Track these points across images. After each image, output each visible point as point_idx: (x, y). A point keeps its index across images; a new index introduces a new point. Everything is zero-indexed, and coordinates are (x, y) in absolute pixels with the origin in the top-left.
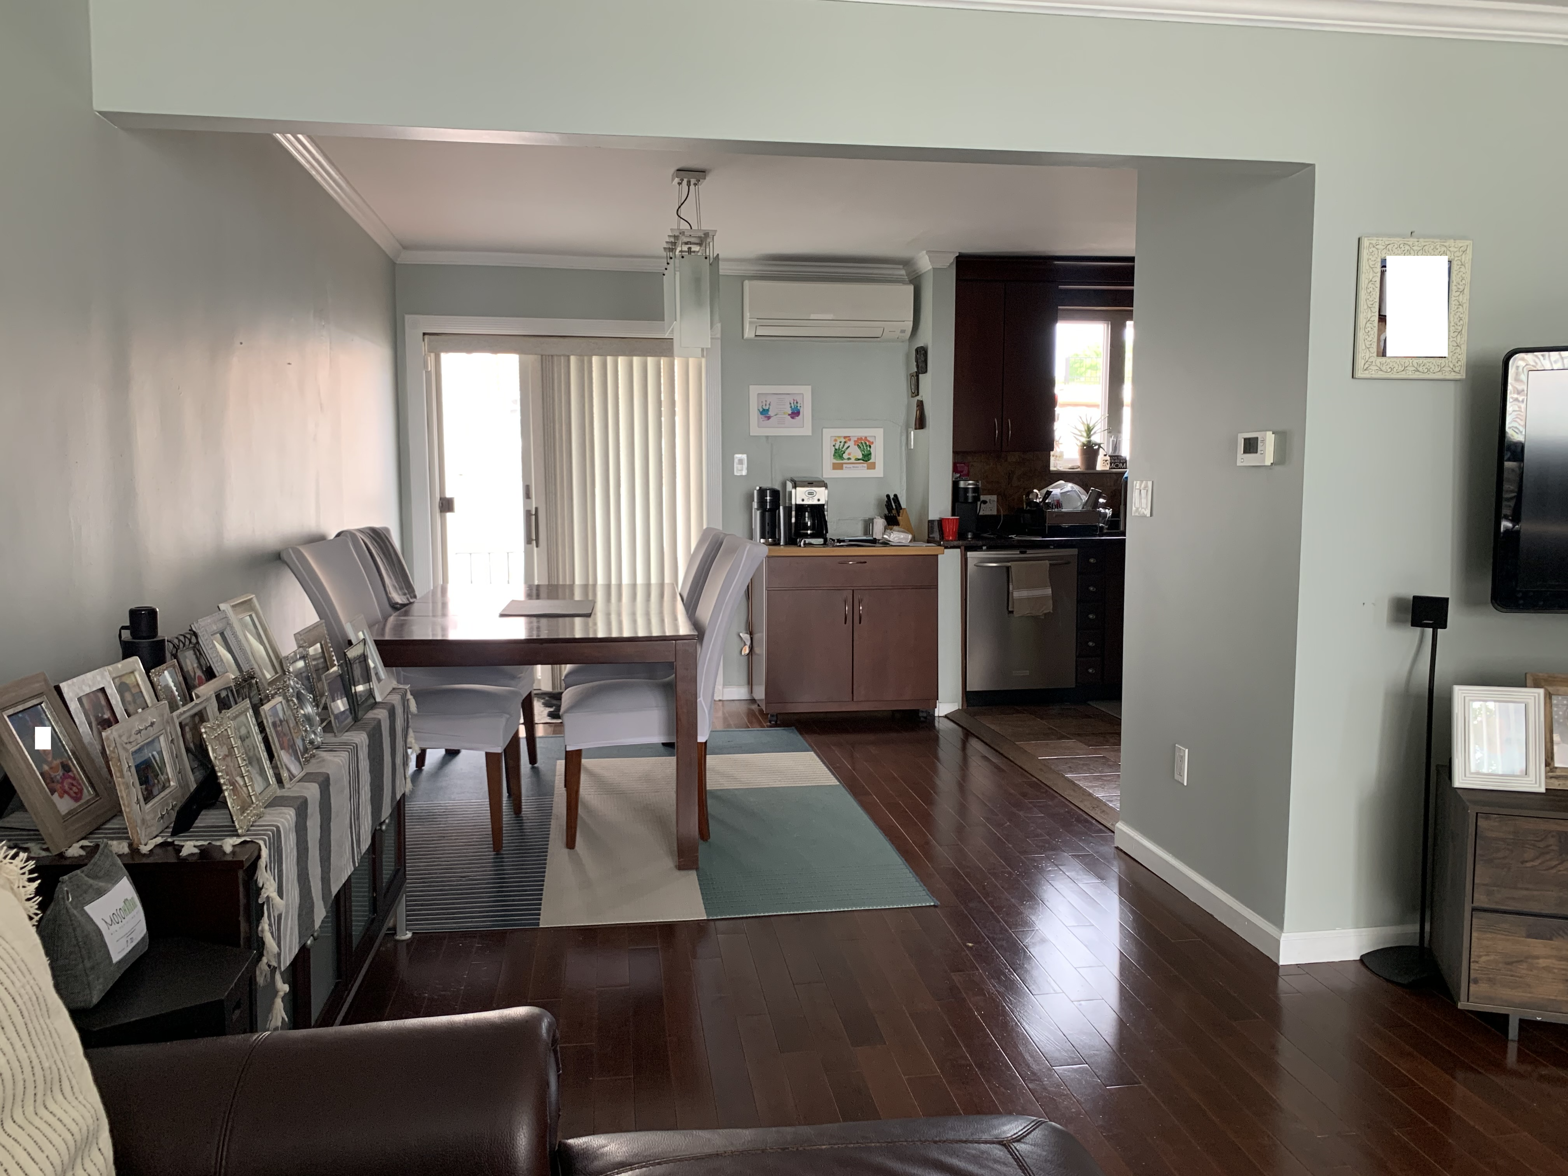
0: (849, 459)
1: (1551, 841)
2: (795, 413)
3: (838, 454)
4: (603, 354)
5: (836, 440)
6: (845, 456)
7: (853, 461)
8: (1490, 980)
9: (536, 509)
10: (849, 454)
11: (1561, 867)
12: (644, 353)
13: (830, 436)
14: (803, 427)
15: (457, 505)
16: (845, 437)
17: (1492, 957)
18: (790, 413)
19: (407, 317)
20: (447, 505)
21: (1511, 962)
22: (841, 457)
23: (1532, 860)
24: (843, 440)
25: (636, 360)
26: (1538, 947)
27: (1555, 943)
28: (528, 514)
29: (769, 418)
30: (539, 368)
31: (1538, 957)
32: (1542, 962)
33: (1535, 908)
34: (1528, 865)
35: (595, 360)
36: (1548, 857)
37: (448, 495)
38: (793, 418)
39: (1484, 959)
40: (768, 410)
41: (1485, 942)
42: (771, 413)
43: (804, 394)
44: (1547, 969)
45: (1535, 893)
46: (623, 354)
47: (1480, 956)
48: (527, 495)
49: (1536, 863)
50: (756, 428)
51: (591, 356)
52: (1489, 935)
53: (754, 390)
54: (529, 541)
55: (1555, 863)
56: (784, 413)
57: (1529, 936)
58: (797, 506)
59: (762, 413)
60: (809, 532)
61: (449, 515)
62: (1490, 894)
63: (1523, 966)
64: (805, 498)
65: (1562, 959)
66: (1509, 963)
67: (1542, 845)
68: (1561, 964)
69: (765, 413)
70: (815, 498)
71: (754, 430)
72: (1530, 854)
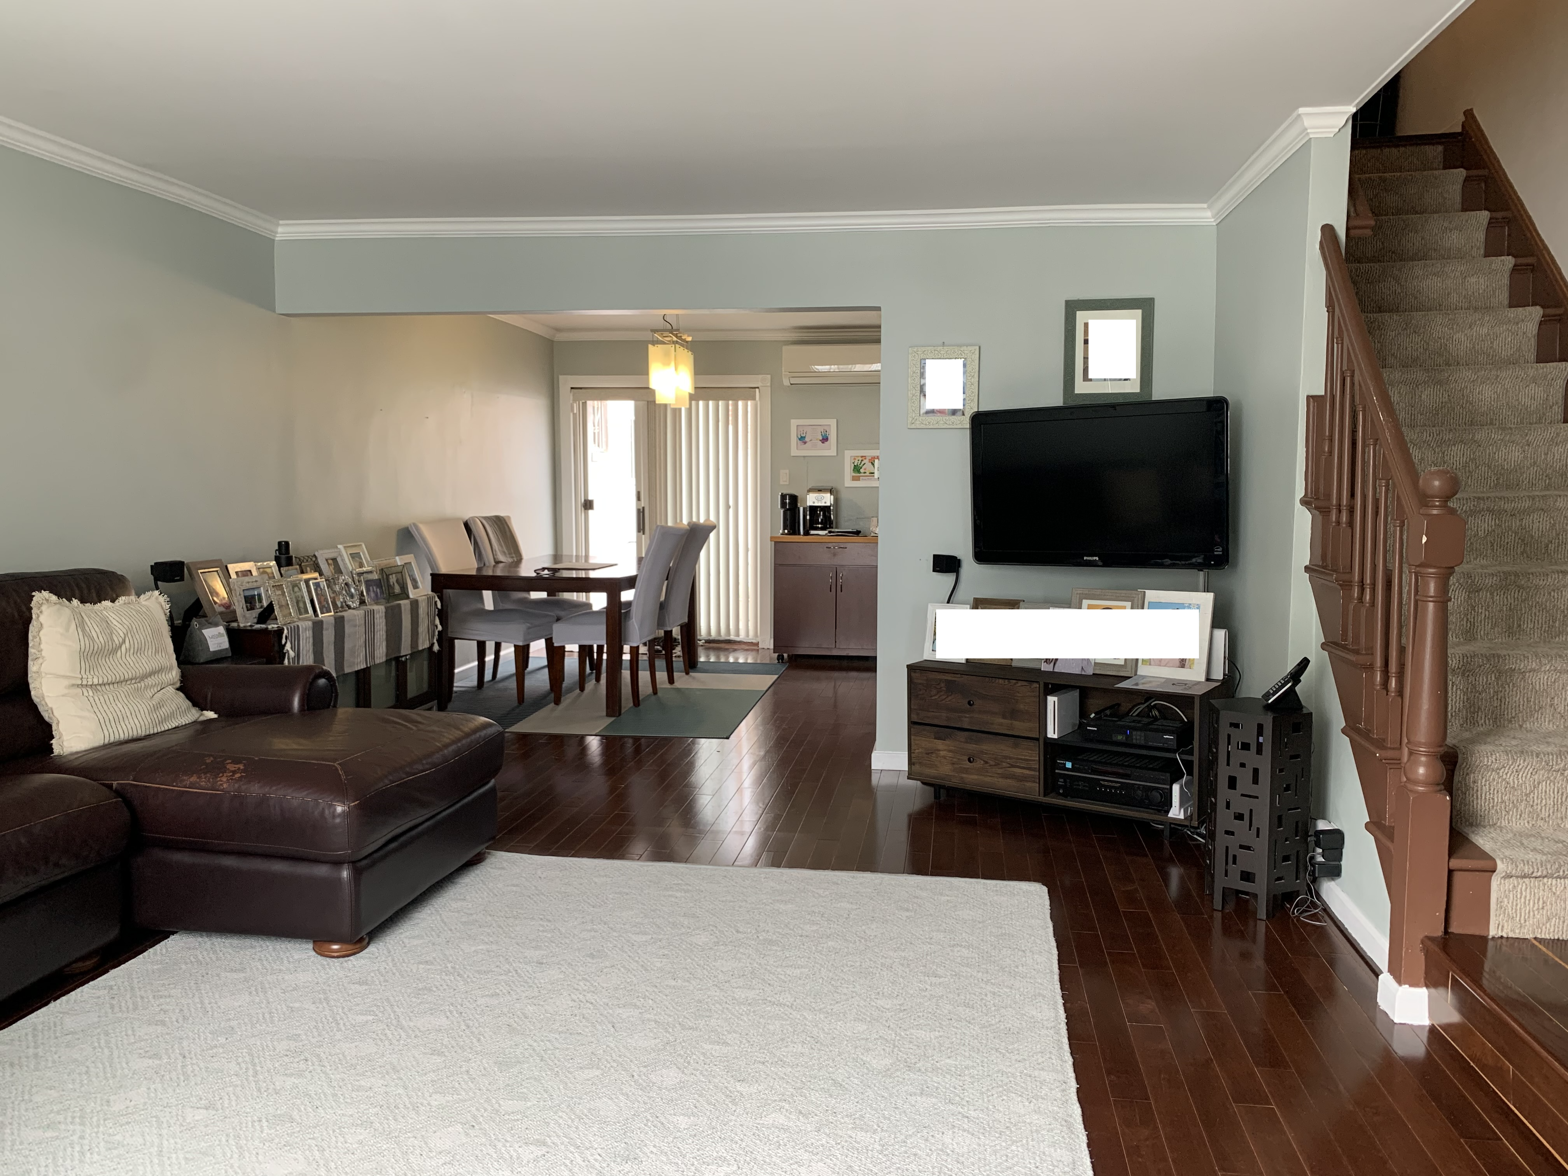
0: (865, 473)
1: (943, 685)
2: (825, 439)
3: (857, 469)
5: (855, 459)
6: (862, 470)
7: (867, 474)
8: (920, 763)
9: (643, 508)
10: (865, 469)
11: (947, 700)
12: (716, 399)
13: (849, 456)
14: (830, 450)
15: (595, 505)
16: (862, 457)
17: (920, 750)
18: (821, 439)
19: (561, 377)
20: (588, 505)
21: (929, 753)
22: (859, 472)
23: (934, 696)
24: (860, 459)
25: (711, 403)
26: (940, 744)
27: (947, 742)
28: (639, 511)
29: (805, 443)
30: (646, 410)
31: (940, 750)
32: (942, 753)
33: (936, 722)
34: (933, 698)
36: (942, 693)
37: (590, 498)
38: (822, 443)
39: (917, 751)
40: (804, 437)
41: (917, 742)
42: (807, 439)
43: (831, 424)
44: (944, 757)
45: (937, 714)
46: (703, 399)
47: (915, 750)
48: (639, 498)
49: (937, 697)
50: (796, 450)
52: (918, 738)
53: (794, 423)
54: (639, 530)
55: (944, 697)
56: (817, 439)
57: (937, 738)
58: (811, 507)
59: (800, 439)
60: (820, 526)
61: (590, 511)
62: (918, 714)
63: (934, 755)
64: (816, 501)
65: (950, 751)
66: (928, 754)
67: (938, 687)
68: (950, 754)
69: (802, 439)
70: (824, 501)
71: (794, 452)
72: (934, 692)
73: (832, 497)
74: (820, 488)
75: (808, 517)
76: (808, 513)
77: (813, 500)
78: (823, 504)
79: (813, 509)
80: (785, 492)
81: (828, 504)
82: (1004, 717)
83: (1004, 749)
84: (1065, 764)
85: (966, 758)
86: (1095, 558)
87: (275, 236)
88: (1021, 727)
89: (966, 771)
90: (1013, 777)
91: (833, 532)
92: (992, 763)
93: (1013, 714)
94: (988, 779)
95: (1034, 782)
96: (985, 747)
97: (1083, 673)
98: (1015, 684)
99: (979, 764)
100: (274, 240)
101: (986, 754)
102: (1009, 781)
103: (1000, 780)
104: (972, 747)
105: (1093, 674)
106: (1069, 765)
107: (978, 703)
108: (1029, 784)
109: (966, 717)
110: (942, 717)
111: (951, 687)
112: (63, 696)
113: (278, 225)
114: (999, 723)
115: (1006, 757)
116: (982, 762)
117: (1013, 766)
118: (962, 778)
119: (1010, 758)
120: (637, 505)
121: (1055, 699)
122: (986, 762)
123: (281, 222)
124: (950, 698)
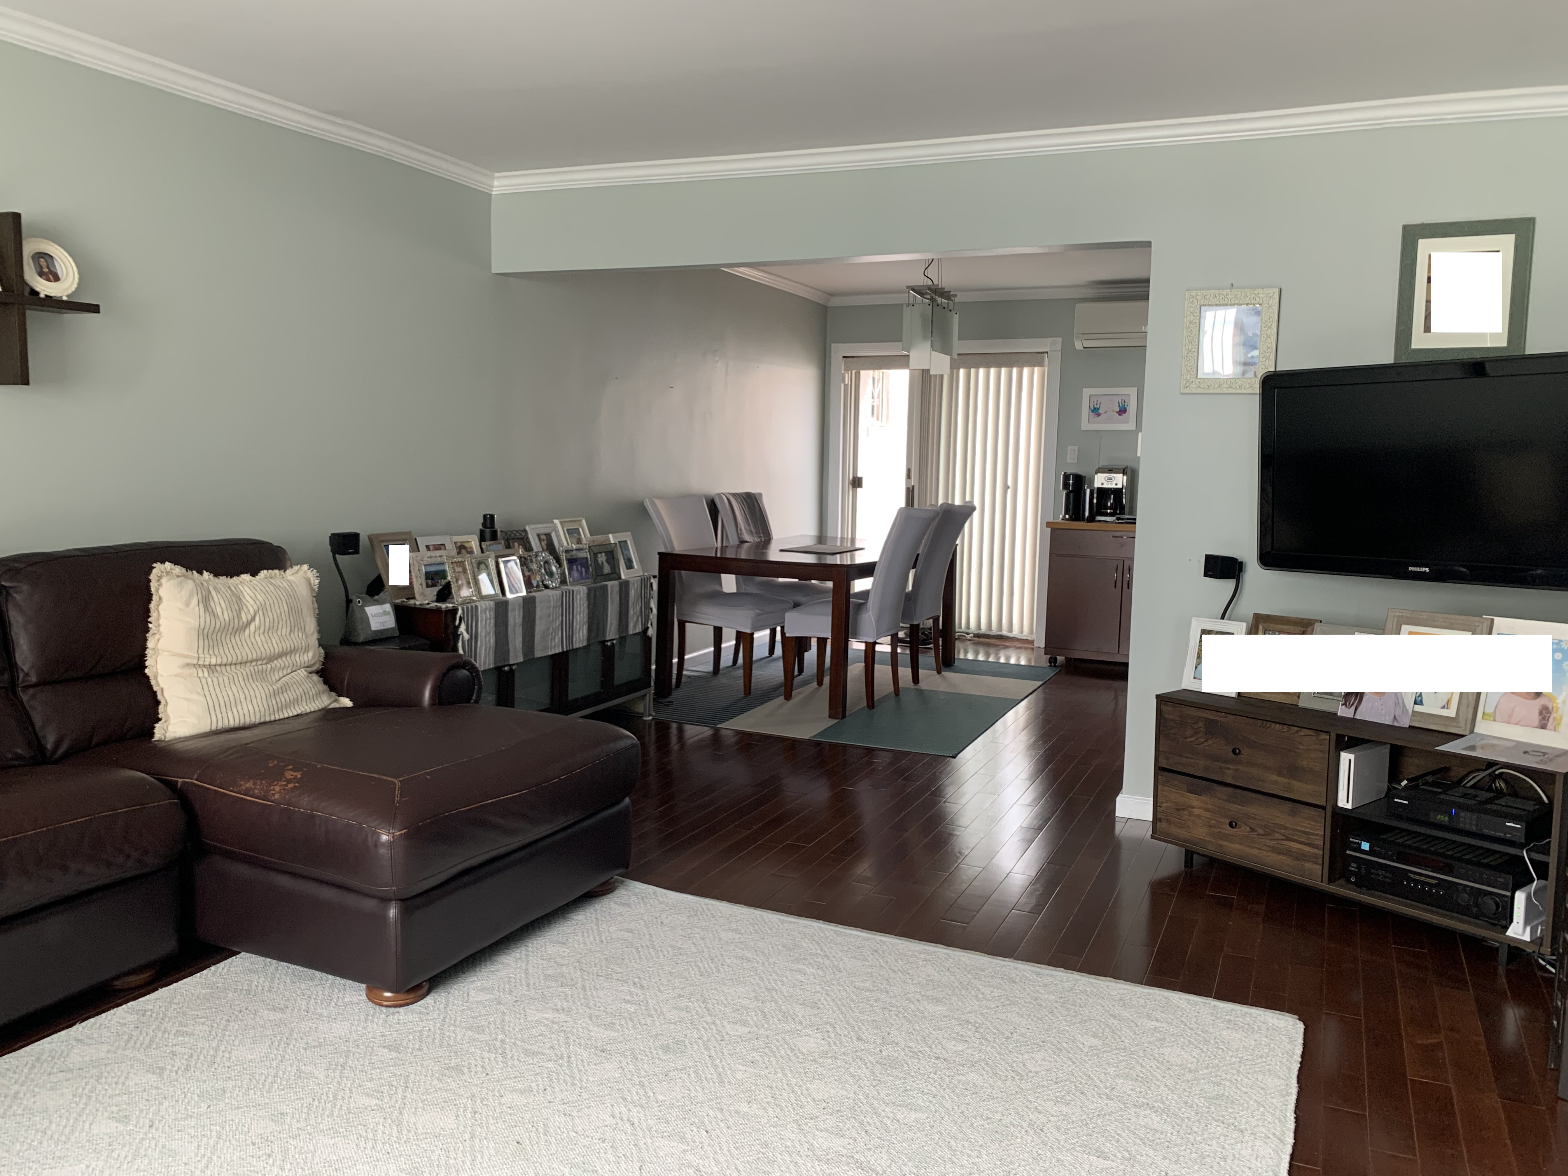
1: (1201, 724)
2: (1122, 411)
4: (968, 367)
8: (1167, 820)
9: (913, 486)
11: (1206, 744)
12: (999, 365)
14: (1128, 423)
15: (865, 483)
17: (1169, 804)
18: (1118, 411)
19: (833, 345)
20: (857, 483)
23: (1190, 737)
26: (1194, 800)
27: (1203, 798)
28: (908, 489)
29: (1099, 415)
30: (921, 379)
31: (1193, 808)
32: (1197, 811)
33: (1190, 771)
34: (1189, 740)
35: (962, 372)
36: (1199, 735)
37: (859, 475)
38: (1120, 415)
39: (1164, 805)
40: (1098, 409)
41: (1165, 793)
42: (1101, 411)
43: (1130, 395)
44: (1199, 816)
45: (1192, 761)
47: (1162, 803)
48: (909, 476)
49: (1193, 739)
50: (1087, 423)
51: (959, 369)
52: (1167, 789)
53: (1087, 392)
55: (1203, 740)
56: (1113, 411)
57: (1190, 792)
58: (1098, 489)
59: (1092, 411)
60: (1109, 511)
61: (859, 490)
62: (1167, 759)
63: (1186, 813)
64: (1105, 483)
65: (1207, 810)
66: (1178, 810)
67: (1195, 726)
68: (1208, 814)
69: (1095, 411)
70: (1114, 483)
71: (1085, 425)
72: (1189, 732)
73: (1125, 477)
74: (1110, 467)
75: (1095, 501)
76: (1095, 495)
77: (1101, 481)
78: (1114, 486)
79: (1103, 493)
80: (1069, 472)
81: (1120, 486)
82: (1280, 774)
83: (1278, 815)
84: (1360, 844)
85: (1228, 821)
86: (1424, 569)
87: (492, 191)
88: (1302, 790)
89: (1226, 837)
90: (1288, 853)
91: (1122, 519)
92: (1260, 831)
93: (1293, 771)
94: (1255, 852)
95: (1317, 863)
96: (1252, 810)
97: (1396, 724)
98: (1297, 732)
99: (1243, 830)
100: (491, 195)
101: (1254, 818)
102: (1281, 857)
103: (1269, 854)
104: (1235, 808)
105: (1410, 727)
106: (1365, 846)
107: (1246, 752)
108: (1308, 865)
109: (1229, 769)
110: (1198, 766)
111: (1212, 729)
112: (176, 676)
113: (494, 178)
114: (1274, 782)
115: (1280, 826)
116: (1248, 828)
117: (1288, 839)
118: (1221, 846)
119: (1286, 828)
120: (907, 483)
121: (1352, 757)
122: (1253, 830)
123: (497, 175)
124: (1210, 742)
